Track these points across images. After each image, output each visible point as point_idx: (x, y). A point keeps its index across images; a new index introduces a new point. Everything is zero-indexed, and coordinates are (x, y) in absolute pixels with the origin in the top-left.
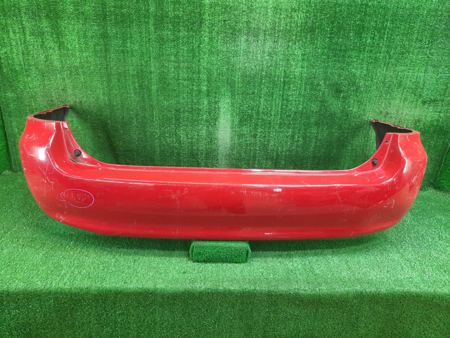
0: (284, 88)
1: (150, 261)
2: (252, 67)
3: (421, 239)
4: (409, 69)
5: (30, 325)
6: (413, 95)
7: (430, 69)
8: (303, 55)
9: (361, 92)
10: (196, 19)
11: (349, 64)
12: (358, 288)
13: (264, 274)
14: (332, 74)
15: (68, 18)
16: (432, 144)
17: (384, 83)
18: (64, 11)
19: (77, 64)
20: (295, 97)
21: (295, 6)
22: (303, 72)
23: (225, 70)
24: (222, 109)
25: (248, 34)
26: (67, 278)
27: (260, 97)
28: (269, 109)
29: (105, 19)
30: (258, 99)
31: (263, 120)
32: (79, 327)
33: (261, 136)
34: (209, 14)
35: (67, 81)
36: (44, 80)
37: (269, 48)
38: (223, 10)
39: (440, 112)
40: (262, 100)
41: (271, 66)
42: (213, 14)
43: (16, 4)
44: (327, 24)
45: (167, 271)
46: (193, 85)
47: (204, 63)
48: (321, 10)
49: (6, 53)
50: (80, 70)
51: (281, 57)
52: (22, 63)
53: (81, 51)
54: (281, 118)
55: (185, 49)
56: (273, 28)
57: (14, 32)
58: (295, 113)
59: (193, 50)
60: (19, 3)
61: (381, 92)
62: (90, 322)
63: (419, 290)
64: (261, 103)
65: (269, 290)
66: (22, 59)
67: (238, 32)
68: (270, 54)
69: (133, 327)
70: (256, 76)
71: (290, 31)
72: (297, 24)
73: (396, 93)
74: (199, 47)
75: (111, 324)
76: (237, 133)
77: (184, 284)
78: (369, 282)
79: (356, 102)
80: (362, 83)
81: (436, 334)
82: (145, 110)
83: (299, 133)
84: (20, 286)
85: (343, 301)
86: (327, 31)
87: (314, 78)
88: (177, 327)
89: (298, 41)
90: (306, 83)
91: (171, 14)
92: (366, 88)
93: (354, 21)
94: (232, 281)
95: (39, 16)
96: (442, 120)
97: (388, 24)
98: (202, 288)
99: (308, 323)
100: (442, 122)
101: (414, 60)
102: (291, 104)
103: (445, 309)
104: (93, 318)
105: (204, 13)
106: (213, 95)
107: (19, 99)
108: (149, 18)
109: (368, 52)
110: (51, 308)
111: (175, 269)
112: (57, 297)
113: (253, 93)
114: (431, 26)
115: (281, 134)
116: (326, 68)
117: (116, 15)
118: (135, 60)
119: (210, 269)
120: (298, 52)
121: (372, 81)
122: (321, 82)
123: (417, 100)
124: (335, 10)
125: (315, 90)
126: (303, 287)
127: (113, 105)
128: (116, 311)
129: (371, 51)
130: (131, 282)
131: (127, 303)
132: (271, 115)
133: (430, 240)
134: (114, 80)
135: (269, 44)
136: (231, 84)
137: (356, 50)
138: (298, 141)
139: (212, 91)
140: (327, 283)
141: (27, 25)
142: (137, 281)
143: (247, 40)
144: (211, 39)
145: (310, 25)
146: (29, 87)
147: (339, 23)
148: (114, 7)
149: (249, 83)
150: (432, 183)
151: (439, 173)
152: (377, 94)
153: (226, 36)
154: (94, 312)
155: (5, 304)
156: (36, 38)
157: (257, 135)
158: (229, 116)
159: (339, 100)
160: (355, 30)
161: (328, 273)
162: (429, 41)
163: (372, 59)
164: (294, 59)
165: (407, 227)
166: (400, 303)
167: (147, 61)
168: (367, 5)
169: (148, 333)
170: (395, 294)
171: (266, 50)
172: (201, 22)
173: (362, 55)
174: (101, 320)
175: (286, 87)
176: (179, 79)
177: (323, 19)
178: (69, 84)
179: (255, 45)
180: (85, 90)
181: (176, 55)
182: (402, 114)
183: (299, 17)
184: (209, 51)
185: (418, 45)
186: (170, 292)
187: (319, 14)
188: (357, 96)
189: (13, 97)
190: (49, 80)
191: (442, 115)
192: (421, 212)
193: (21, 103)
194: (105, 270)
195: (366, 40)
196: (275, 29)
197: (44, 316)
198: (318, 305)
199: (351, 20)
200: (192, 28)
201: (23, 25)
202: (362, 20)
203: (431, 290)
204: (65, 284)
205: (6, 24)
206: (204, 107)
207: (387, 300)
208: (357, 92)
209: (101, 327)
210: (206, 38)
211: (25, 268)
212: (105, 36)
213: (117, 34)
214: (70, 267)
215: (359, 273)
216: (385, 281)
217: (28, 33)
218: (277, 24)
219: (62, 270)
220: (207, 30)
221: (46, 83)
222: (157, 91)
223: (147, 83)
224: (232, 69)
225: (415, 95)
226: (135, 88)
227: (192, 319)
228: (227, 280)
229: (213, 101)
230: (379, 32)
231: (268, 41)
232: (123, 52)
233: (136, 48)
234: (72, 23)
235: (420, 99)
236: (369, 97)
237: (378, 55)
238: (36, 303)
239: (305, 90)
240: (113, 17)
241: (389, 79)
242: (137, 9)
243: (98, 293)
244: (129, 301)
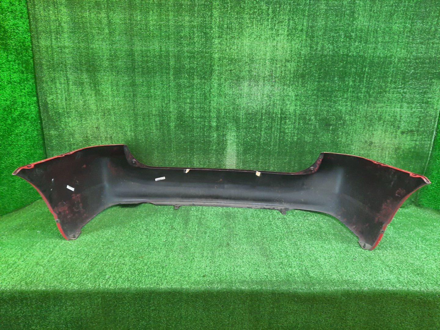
0: (281, 123)
1: (176, 267)
2: (254, 106)
3: (400, 248)
4: (387, 105)
5: (81, 319)
6: (392, 126)
7: (405, 105)
8: (296, 96)
9: (347, 125)
10: (207, 69)
11: (335, 102)
12: (345, 287)
13: (269, 277)
14: (322, 111)
15: (104, 71)
16: (411, 167)
17: (366, 117)
18: (101, 65)
19: (110, 107)
20: (290, 130)
21: (288, 58)
22: (297, 109)
23: (231, 109)
24: (229, 141)
25: (250, 80)
26: (111, 281)
27: (261, 131)
28: (269, 140)
29: (133, 71)
30: (259, 132)
31: (263, 149)
32: (120, 321)
33: (262, 162)
34: (218, 66)
35: (100, 121)
36: (82, 121)
37: (268, 91)
38: (230, 62)
39: (416, 141)
40: (263, 133)
41: (269, 105)
42: (221, 66)
43: (63, 62)
44: (315, 71)
45: (190, 275)
46: (205, 122)
47: (214, 104)
48: (310, 60)
49: (52, 99)
50: (112, 112)
51: (278, 98)
52: (65, 107)
53: (113, 96)
54: (279, 147)
55: (199, 93)
56: (271, 76)
57: (60, 83)
58: (291, 143)
59: (205, 94)
60: (66, 60)
61: (365, 124)
62: (129, 317)
63: (395, 289)
64: (262, 136)
65: (273, 290)
66: (64, 104)
67: (242, 78)
68: (269, 96)
69: (164, 321)
70: (257, 113)
71: (284, 78)
72: (290, 71)
73: (377, 125)
74: (210, 91)
75: (146, 318)
76: (241, 160)
77: (205, 285)
78: (355, 283)
79: (344, 134)
80: (347, 118)
81: (411, 326)
82: (165, 143)
83: (295, 160)
84: (75, 288)
85: (333, 298)
86: (315, 76)
87: (306, 114)
88: (198, 320)
89: (292, 85)
90: (299, 119)
91: (187, 66)
92: (352, 122)
93: (337, 68)
94: (242, 282)
95: (81, 70)
96: (418, 147)
97: (367, 70)
98: (219, 288)
99: (305, 316)
100: (418, 149)
101: (390, 98)
102: (288, 136)
103: (417, 304)
104: (131, 314)
105: (214, 64)
106: (222, 129)
107: (60, 136)
108: (169, 70)
109: (350, 92)
110: (99, 305)
111: (196, 273)
112: (104, 296)
113: (255, 127)
114: (402, 71)
115: (279, 161)
116: (317, 105)
117: (143, 68)
118: (158, 103)
119: (225, 273)
120: (292, 94)
121: (355, 115)
122: (313, 118)
123: (396, 132)
124: (322, 60)
125: (308, 124)
126: (300, 287)
127: (138, 139)
128: (150, 307)
129: (353, 92)
130: (162, 284)
131: (159, 301)
132: (271, 145)
133: (408, 250)
134: (140, 120)
135: (268, 88)
136: (236, 120)
137: (341, 90)
138: (294, 166)
139: (220, 126)
140: (320, 284)
141: (71, 77)
142: (167, 283)
143: (250, 85)
144: (220, 85)
145: (301, 71)
146: (69, 126)
147: (325, 70)
148: (141, 61)
149: (251, 119)
150: (413, 202)
151: (418, 193)
152: (361, 127)
153: (232, 82)
154: (132, 308)
155: (63, 301)
156: (77, 87)
157: (259, 162)
158: (235, 146)
159: (329, 132)
160: (339, 75)
161: (321, 276)
162: (402, 82)
163: (354, 98)
164: (288, 100)
165: (389, 239)
166: (380, 299)
167: (167, 104)
168: (347, 55)
169: (175, 325)
170: (376, 292)
171: (265, 92)
172: (212, 71)
173: (346, 95)
174: (138, 315)
175: (283, 122)
176: (194, 117)
177: (312, 67)
178: (102, 123)
179: (256, 89)
180: (115, 128)
181: (191, 98)
182: (384, 143)
183: (292, 66)
184: (218, 94)
185: (393, 86)
186: (193, 291)
187: (308, 63)
188: (345, 129)
189: (55, 134)
190: (86, 119)
191: (418, 143)
192: (403, 227)
193: (62, 139)
194: (140, 275)
195: (349, 83)
196: (272, 76)
197: (93, 312)
198: (313, 302)
199: (336, 67)
200: (204, 76)
201: (67, 77)
202: (344, 67)
203: (405, 288)
204: (110, 285)
205: (54, 77)
206: (214, 139)
207: (370, 298)
208: (344, 125)
209: (137, 321)
210: (216, 84)
211: (77, 274)
212: (133, 84)
213: (143, 82)
214: (112, 273)
215: (346, 276)
216: (368, 282)
217: (71, 83)
218: (274, 72)
219: (106, 275)
220: (216, 78)
221: (83, 122)
222: (175, 127)
223: (166, 121)
224: (237, 108)
225: (394, 127)
226: (156, 125)
227: (210, 314)
228: (239, 282)
229: (221, 134)
230: (359, 76)
231: (267, 85)
232: (148, 97)
233: (159, 93)
234: (107, 75)
235: (399, 130)
236: (355, 129)
237: (360, 94)
238: (87, 301)
239: (299, 124)
240: (140, 70)
241: (370, 114)
242: (160, 63)
243: (136, 292)
244: (160, 299)
